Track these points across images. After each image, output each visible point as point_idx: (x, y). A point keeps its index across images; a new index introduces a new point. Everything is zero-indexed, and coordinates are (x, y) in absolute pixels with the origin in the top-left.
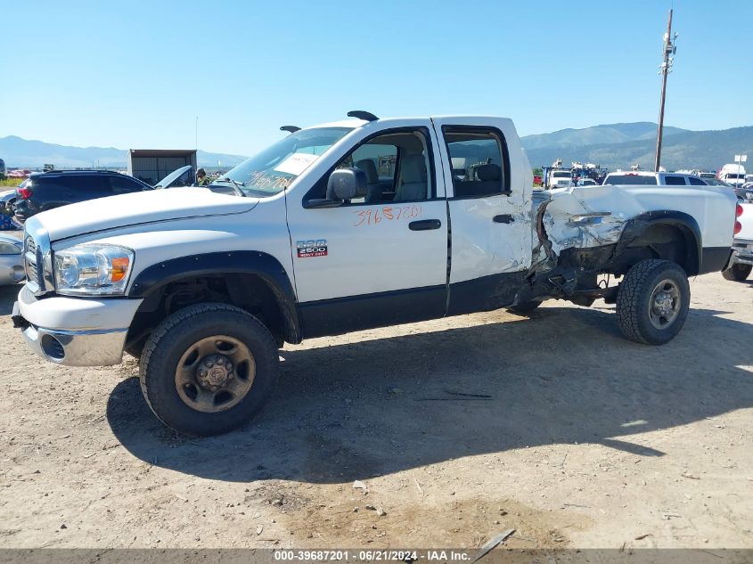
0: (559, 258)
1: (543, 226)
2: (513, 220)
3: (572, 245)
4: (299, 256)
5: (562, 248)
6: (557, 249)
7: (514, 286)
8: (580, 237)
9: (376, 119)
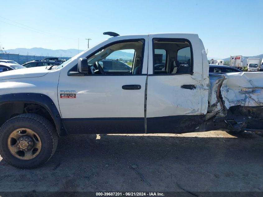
0: (228, 110)
1: (220, 92)
2: (195, 88)
3: (239, 104)
4: (61, 97)
5: (233, 105)
6: (228, 105)
7: (193, 123)
8: (245, 100)
9: (118, 35)
